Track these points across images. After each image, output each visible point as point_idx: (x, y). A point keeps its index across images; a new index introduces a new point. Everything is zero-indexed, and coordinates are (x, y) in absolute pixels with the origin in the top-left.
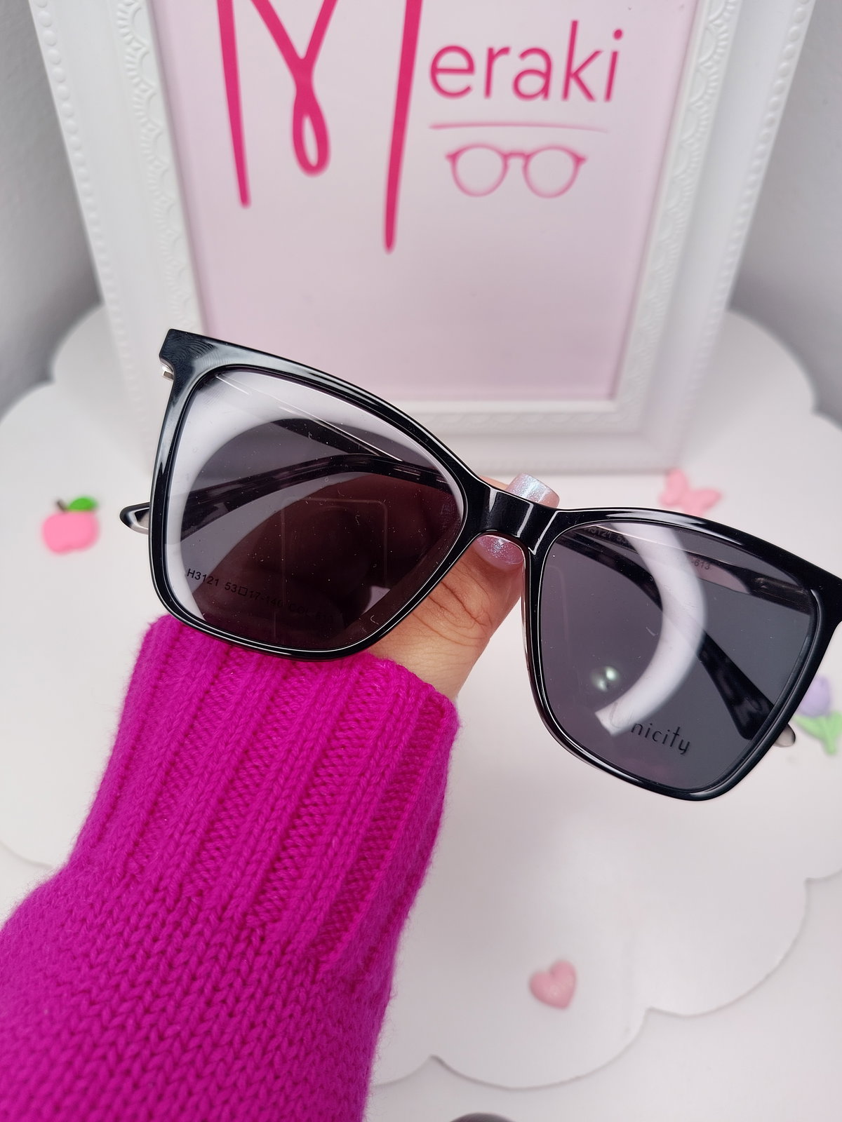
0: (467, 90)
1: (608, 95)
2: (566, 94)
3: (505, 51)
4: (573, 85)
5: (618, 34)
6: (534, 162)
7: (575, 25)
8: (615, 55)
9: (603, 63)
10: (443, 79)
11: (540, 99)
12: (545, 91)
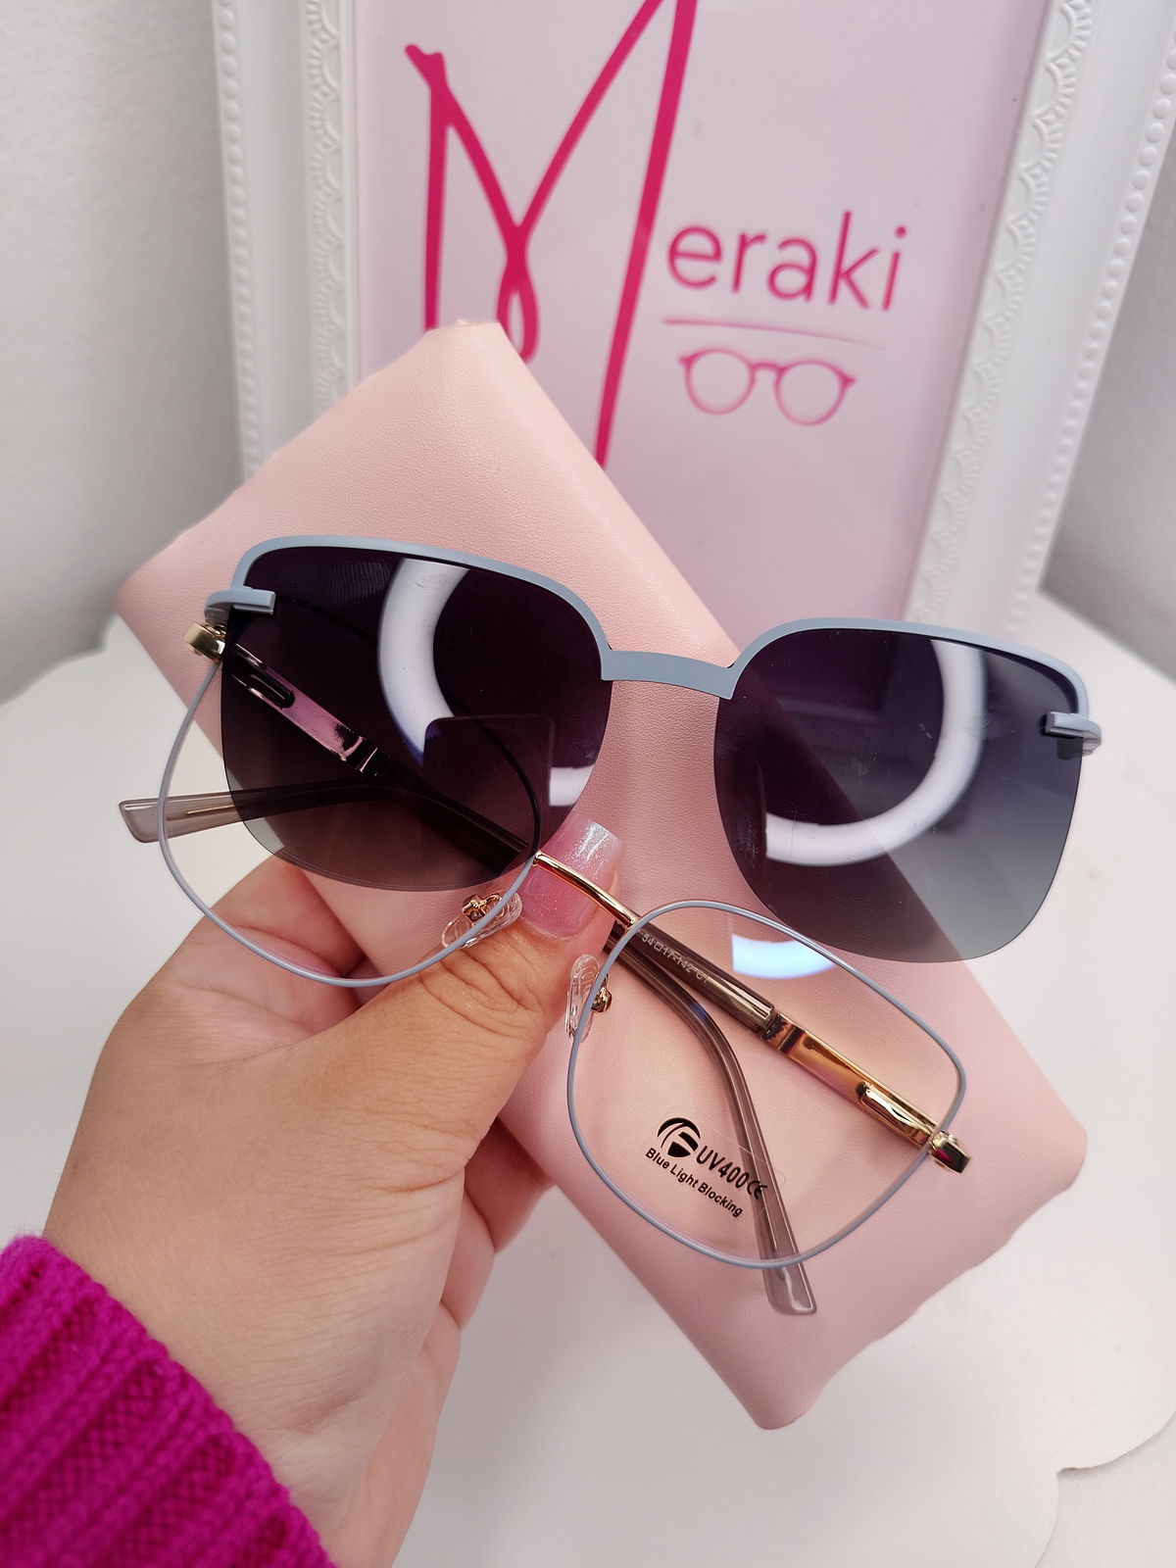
0: (710, 281)
1: (887, 302)
2: (834, 295)
3: (760, 238)
4: (844, 288)
5: (901, 231)
6: (789, 376)
7: (847, 217)
8: (896, 257)
9: (880, 265)
10: (683, 265)
11: (800, 300)
12: (808, 290)
